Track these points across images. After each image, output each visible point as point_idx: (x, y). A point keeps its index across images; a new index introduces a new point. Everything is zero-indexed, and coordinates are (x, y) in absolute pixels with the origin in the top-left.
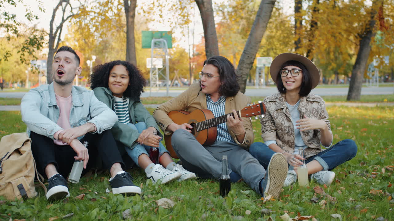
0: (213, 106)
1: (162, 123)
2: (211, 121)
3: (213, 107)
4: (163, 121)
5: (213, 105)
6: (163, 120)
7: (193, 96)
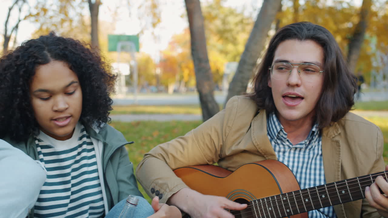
0: (292, 155)
1: (157, 188)
2: (298, 198)
3: (294, 158)
4: (161, 185)
5: (292, 151)
6: (160, 182)
7: (238, 130)
